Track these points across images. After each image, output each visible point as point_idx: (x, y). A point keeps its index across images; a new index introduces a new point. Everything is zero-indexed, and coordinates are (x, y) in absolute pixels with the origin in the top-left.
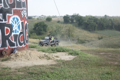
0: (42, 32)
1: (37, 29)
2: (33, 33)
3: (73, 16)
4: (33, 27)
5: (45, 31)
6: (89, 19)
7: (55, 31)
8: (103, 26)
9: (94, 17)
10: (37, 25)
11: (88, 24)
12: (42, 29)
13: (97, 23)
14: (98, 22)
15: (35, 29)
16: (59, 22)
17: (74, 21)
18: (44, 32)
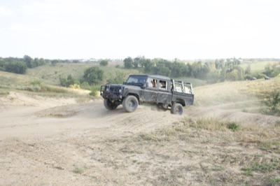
0: (96, 80)
1: (88, 76)
2: (85, 83)
3: (137, 59)
4: (83, 74)
5: (100, 78)
6: (159, 62)
7: (115, 79)
8: (178, 71)
9: (165, 61)
10: (88, 71)
11: (158, 70)
12: (96, 76)
13: (170, 68)
14: (171, 66)
15: (85, 76)
16: (117, 67)
17: (139, 66)
18: (99, 81)
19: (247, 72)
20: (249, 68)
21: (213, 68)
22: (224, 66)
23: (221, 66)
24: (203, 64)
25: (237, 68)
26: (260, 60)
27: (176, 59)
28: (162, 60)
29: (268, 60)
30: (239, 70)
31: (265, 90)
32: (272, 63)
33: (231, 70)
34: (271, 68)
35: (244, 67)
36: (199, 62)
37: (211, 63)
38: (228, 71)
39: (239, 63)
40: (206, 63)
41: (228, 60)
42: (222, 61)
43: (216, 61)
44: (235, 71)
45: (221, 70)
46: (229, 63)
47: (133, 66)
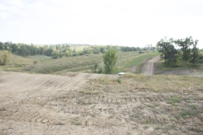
19: (74, 52)
20: (75, 49)
21: (55, 49)
22: (61, 48)
23: (59, 48)
24: (49, 47)
25: (68, 49)
26: (80, 45)
27: (32, 44)
28: (23, 44)
29: (84, 45)
30: (70, 51)
31: (86, 61)
32: (87, 47)
33: (65, 51)
34: (86, 50)
35: (72, 49)
36: (47, 46)
37: (53, 47)
38: (63, 51)
39: (69, 47)
40: (51, 47)
41: (63, 45)
42: (60, 45)
43: (56, 45)
44: (67, 51)
45: (59, 50)
46: (63, 47)
47: (4, 48)
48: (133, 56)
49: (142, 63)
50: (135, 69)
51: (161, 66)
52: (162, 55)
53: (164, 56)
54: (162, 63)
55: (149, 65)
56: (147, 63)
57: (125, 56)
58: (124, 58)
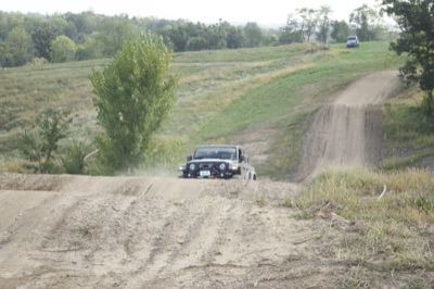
48: (240, 73)
49: (296, 110)
50: (265, 145)
51: (406, 128)
52: (409, 68)
53: (419, 71)
54: (412, 110)
55: (338, 122)
56: (329, 112)
57: (195, 77)
58: (191, 85)
